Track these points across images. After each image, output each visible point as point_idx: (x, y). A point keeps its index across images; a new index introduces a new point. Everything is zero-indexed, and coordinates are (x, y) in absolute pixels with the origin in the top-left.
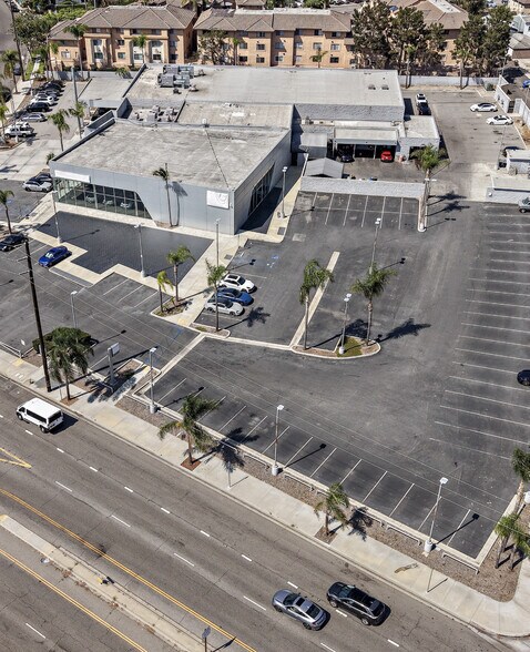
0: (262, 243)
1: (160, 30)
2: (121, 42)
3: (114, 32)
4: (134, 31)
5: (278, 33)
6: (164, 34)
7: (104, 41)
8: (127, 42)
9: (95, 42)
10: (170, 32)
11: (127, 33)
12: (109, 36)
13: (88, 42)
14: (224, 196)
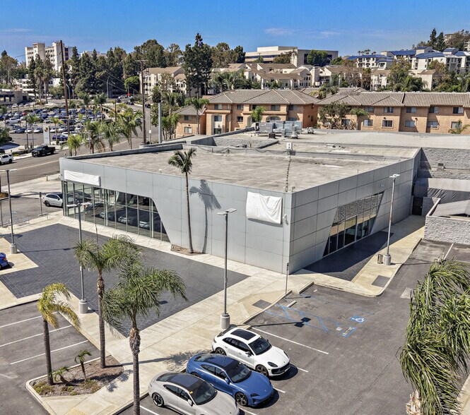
0: (340, 292)
1: (279, 105)
2: (240, 119)
3: (235, 108)
4: (253, 107)
5: (409, 109)
6: (283, 110)
7: (224, 116)
8: (246, 118)
9: (216, 118)
10: (290, 107)
11: (246, 109)
12: (229, 111)
13: (209, 117)
14: (274, 201)
